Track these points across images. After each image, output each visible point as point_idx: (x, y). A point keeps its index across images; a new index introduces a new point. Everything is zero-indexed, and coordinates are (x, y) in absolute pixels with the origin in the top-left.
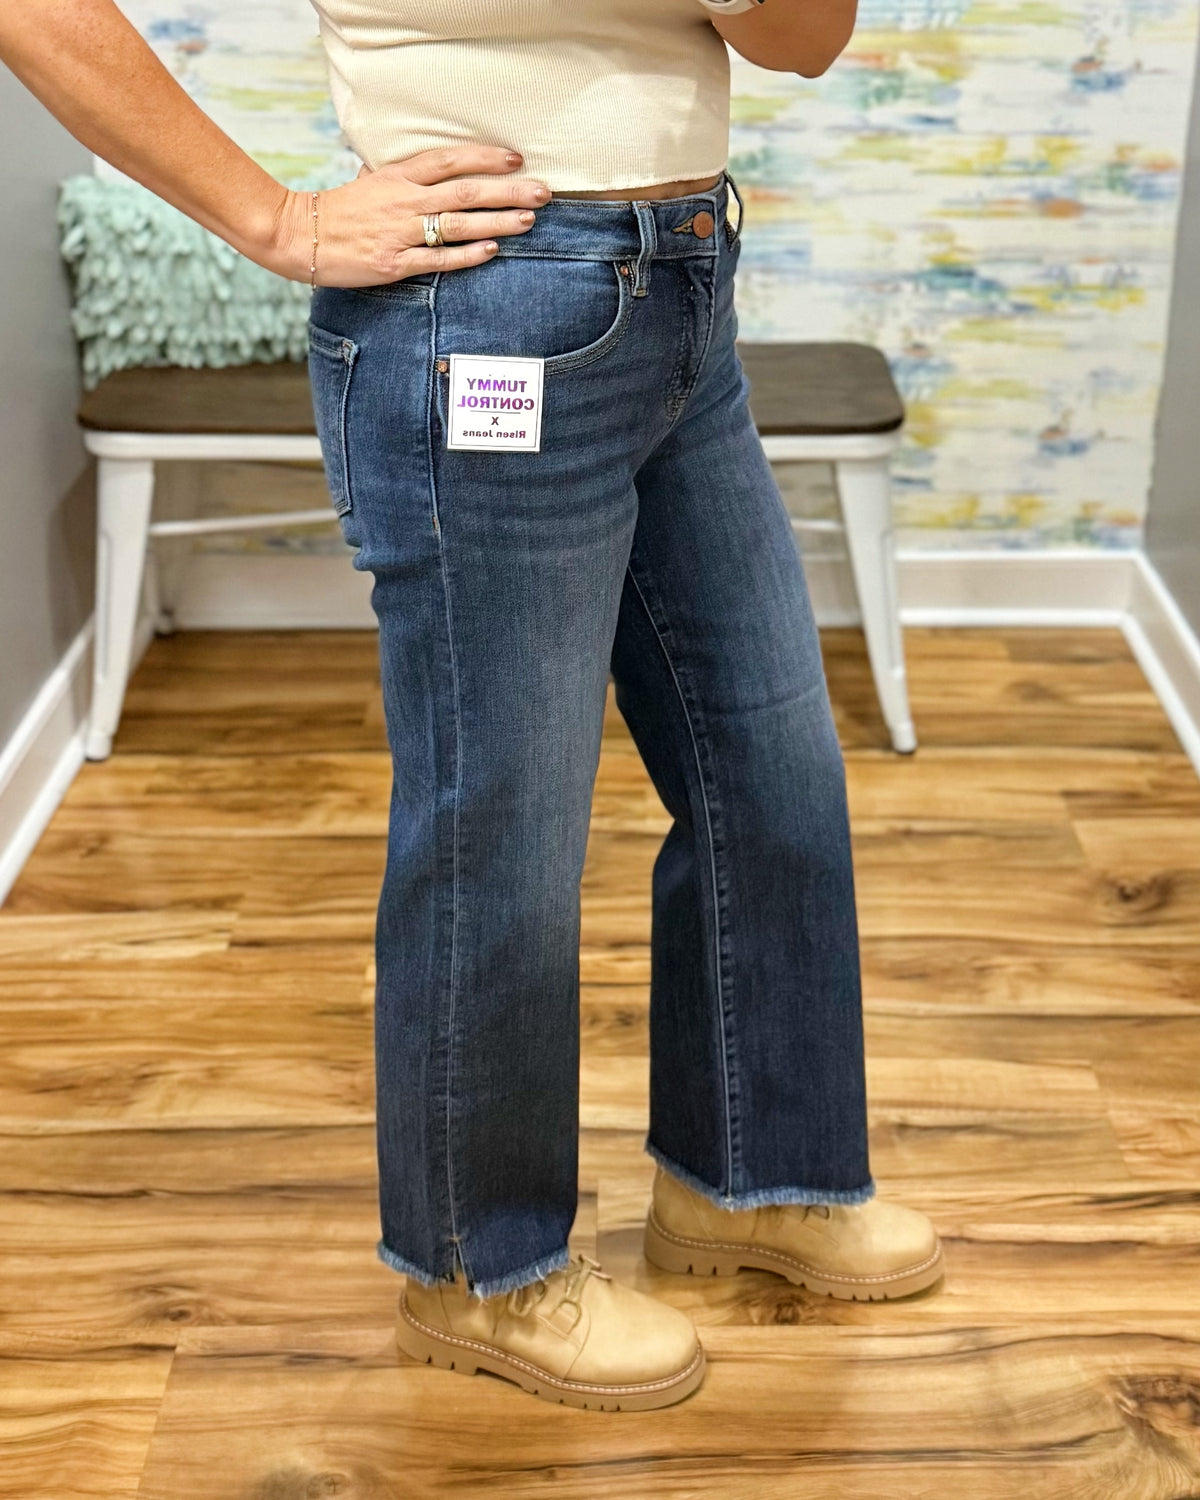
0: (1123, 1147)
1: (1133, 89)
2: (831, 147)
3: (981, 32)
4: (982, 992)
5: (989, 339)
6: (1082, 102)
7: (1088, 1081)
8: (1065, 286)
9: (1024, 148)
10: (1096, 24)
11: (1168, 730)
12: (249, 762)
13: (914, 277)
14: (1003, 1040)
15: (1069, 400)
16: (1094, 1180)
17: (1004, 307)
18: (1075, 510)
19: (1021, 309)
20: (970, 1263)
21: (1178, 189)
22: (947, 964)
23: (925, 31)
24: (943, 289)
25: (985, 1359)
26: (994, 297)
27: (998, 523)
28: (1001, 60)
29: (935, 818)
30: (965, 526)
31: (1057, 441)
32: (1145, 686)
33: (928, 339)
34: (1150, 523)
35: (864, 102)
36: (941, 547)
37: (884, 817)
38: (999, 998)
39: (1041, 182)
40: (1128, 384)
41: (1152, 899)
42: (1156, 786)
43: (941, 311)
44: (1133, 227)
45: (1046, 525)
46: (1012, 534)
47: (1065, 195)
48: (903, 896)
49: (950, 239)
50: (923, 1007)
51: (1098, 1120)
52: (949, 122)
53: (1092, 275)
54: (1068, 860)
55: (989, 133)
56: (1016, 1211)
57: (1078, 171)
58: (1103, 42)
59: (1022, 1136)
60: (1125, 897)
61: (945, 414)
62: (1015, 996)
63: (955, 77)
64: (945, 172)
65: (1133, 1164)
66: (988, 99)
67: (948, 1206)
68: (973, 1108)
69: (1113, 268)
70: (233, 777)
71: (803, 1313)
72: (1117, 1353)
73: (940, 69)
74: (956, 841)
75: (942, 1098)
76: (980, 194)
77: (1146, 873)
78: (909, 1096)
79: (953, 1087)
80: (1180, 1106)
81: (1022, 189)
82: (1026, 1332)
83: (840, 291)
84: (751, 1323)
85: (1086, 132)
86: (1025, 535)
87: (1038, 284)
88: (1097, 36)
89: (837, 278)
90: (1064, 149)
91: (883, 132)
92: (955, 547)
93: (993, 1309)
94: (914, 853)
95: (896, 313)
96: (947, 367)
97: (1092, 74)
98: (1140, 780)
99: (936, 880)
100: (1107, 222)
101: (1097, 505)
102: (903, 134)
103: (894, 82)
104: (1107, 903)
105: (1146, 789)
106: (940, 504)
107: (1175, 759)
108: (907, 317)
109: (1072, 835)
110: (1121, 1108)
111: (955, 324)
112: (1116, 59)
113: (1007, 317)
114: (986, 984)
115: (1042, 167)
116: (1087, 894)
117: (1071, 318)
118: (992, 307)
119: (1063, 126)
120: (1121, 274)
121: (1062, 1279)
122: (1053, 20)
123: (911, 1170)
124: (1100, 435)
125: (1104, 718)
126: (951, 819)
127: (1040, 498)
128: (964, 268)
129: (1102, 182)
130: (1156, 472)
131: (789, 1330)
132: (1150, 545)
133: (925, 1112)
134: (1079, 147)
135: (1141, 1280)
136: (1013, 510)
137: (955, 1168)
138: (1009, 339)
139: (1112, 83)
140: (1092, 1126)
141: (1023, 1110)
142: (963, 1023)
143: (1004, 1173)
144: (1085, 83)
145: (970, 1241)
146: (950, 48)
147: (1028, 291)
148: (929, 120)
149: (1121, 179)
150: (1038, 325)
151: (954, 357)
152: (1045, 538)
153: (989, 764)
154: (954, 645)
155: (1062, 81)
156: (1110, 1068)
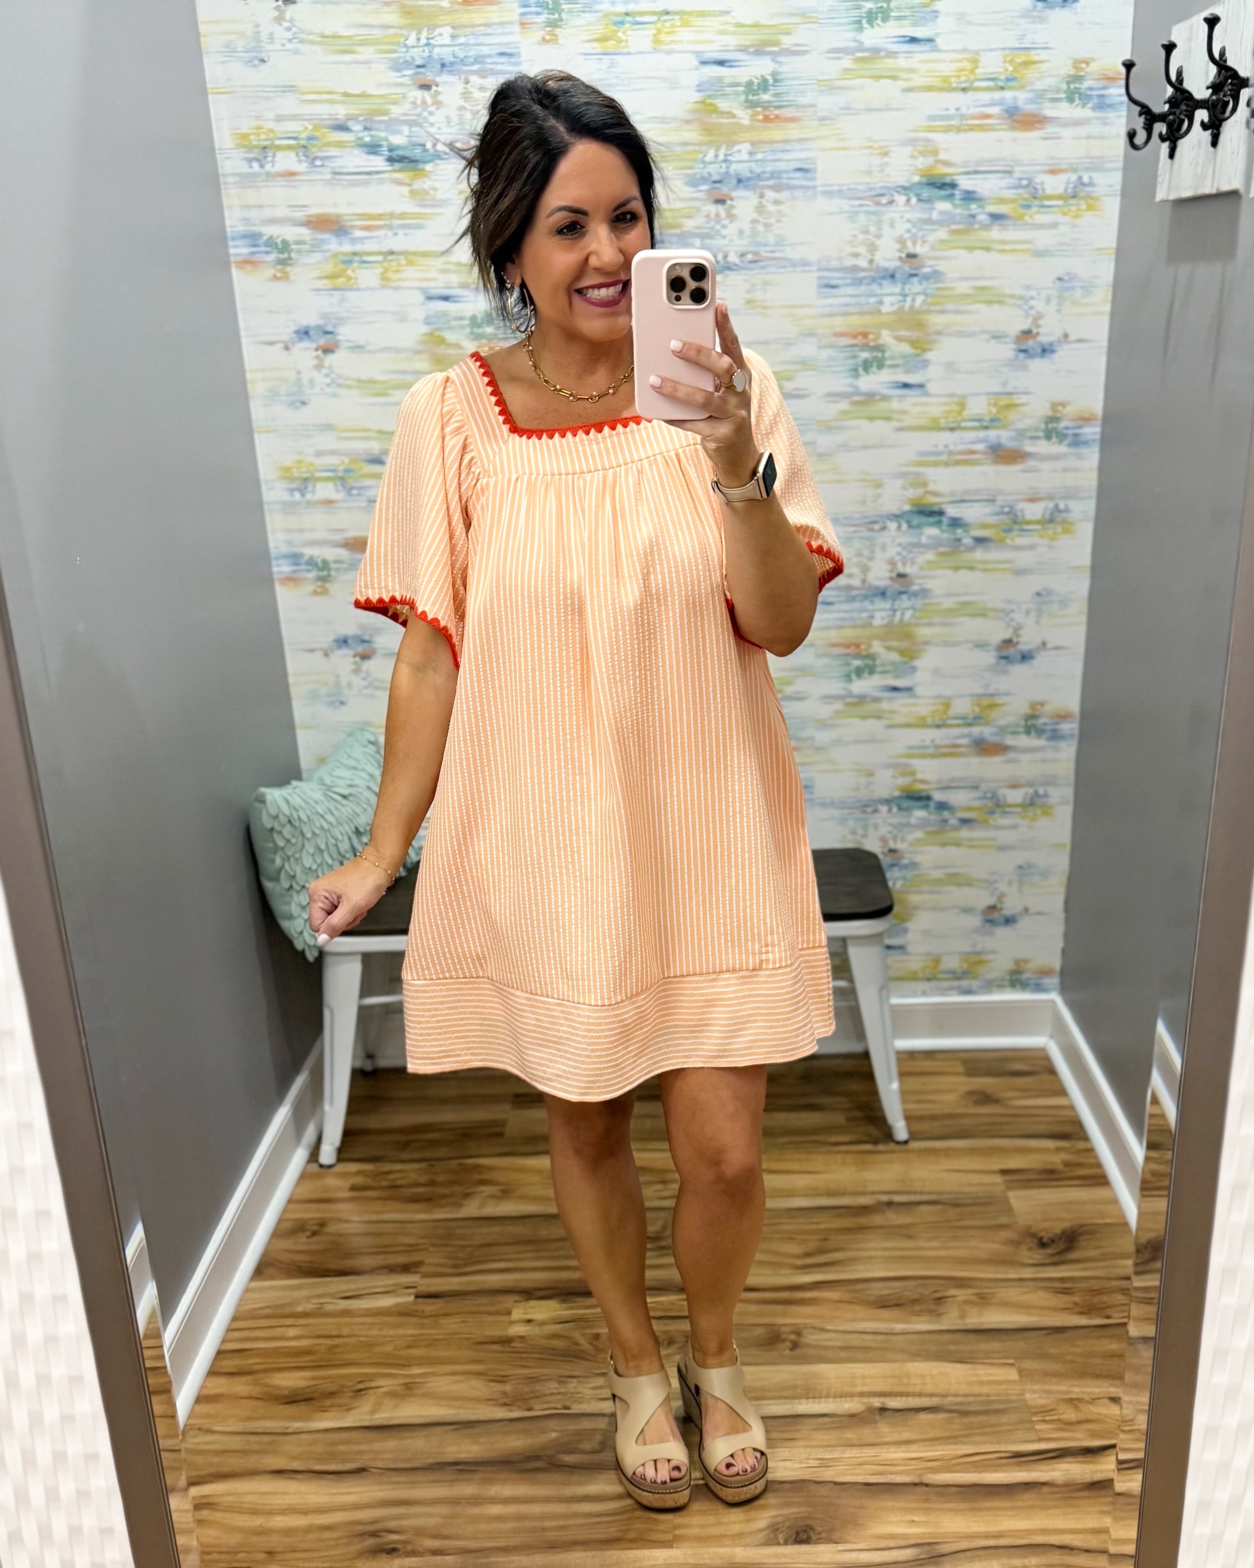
0: (1034, 1419)
1: (1041, 661)
2: (826, 711)
3: (930, 625)
4: (939, 1315)
5: (943, 845)
6: (1005, 672)
7: (1013, 1375)
8: (997, 805)
9: (962, 707)
10: (1013, 615)
11: (1078, 1123)
12: (424, 1165)
13: (888, 802)
14: (952, 1347)
15: (1003, 887)
16: (1014, 1442)
17: (953, 821)
18: (1009, 965)
19: (965, 821)
20: (927, 1500)
21: (1076, 732)
22: (916, 1296)
23: (890, 625)
24: (908, 809)
25: (936, 1563)
26: (946, 814)
27: (956, 975)
28: (946, 644)
29: (909, 1193)
30: (929, 980)
31: (995, 915)
32: (1062, 1092)
33: (899, 846)
34: (1062, 972)
35: (848, 678)
36: (914, 994)
37: (872, 1193)
38: (950, 1320)
39: (976, 730)
40: (1045, 874)
41: (1062, 1245)
42: (1067, 1164)
43: (908, 825)
44: (1043, 761)
45: (990, 976)
46: (965, 983)
47: (996, 739)
48: (886, 1249)
49: (913, 773)
50: (899, 1327)
51: (1017, 1401)
52: (909, 689)
53: (1015, 796)
54: (1003, 1220)
55: (938, 697)
56: (959, 1464)
57: (1002, 722)
58: (1017, 630)
59: (964, 1414)
60: (1042, 1244)
61: (914, 899)
62: (963, 1317)
63: (912, 658)
64: (908, 726)
65: (1042, 1431)
66: (936, 672)
67: (914, 1462)
68: (931, 1395)
69: (1031, 791)
70: (413, 1176)
71: (814, 1537)
72: (1026, 1557)
73: (902, 652)
74: (923, 1208)
75: (910, 1389)
76: (933, 741)
77: (1058, 1227)
78: (888, 1389)
79: (918, 1381)
80: (1076, 1389)
81: (963, 736)
82: (964, 1545)
83: (836, 813)
84: (779, 1544)
85: (1007, 694)
86: (975, 984)
87: (976, 803)
88: (1014, 624)
89: (832, 804)
90: (992, 706)
91: (862, 699)
92: (924, 993)
93: (943, 1530)
94: (894, 1218)
95: (876, 827)
96: (914, 865)
97: (1011, 651)
98: (1056, 1160)
99: (909, 1237)
100: (1025, 758)
101: (1026, 961)
102: (877, 700)
103: (870, 662)
104: (1030, 1249)
105: (1061, 1167)
106: (914, 963)
107: (1081, 1145)
108: (884, 830)
109: (1007, 1201)
110: (1034, 1392)
111: (919, 834)
112: (1028, 640)
113: (956, 828)
114: (942, 1310)
115: (977, 720)
116: (1015, 1243)
117: (1002, 828)
118: (945, 821)
119: (991, 691)
120: (1036, 793)
121: (990, 1509)
122: (982, 613)
123: (888, 1439)
124: (1026, 910)
125: (1032, 1116)
126: (921, 1193)
127: (984, 957)
128: (924, 794)
129: (1021, 729)
130: (1066, 936)
131: (804, 1548)
132: (1064, 990)
133: (898, 1399)
134: (1003, 705)
135: (1045, 1508)
136: (965, 966)
137: (919, 1437)
138: (958, 845)
139: (1026, 657)
140: (1013, 1405)
141: (965, 1396)
142: (926, 1337)
143: (952, 1439)
144: (1006, 658)
145: (927, 1485)
146: (908, 636)
147: (969, 809)
148: (895, 689)
149: (1034, 726)
150: (978, 833)
151: (918, 858)
152: (990, 986)
153: (948, 1153)
154: (927, 1065)
155: (989, 658)
156: (1029, 1364)
